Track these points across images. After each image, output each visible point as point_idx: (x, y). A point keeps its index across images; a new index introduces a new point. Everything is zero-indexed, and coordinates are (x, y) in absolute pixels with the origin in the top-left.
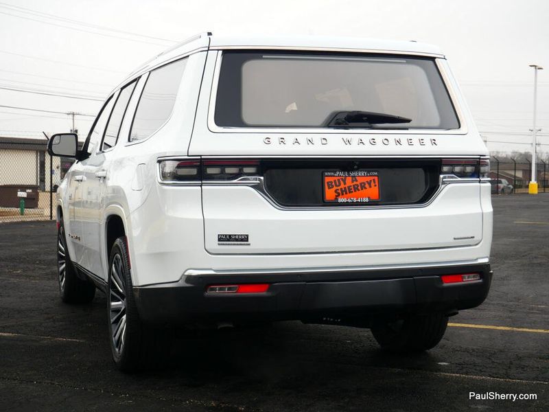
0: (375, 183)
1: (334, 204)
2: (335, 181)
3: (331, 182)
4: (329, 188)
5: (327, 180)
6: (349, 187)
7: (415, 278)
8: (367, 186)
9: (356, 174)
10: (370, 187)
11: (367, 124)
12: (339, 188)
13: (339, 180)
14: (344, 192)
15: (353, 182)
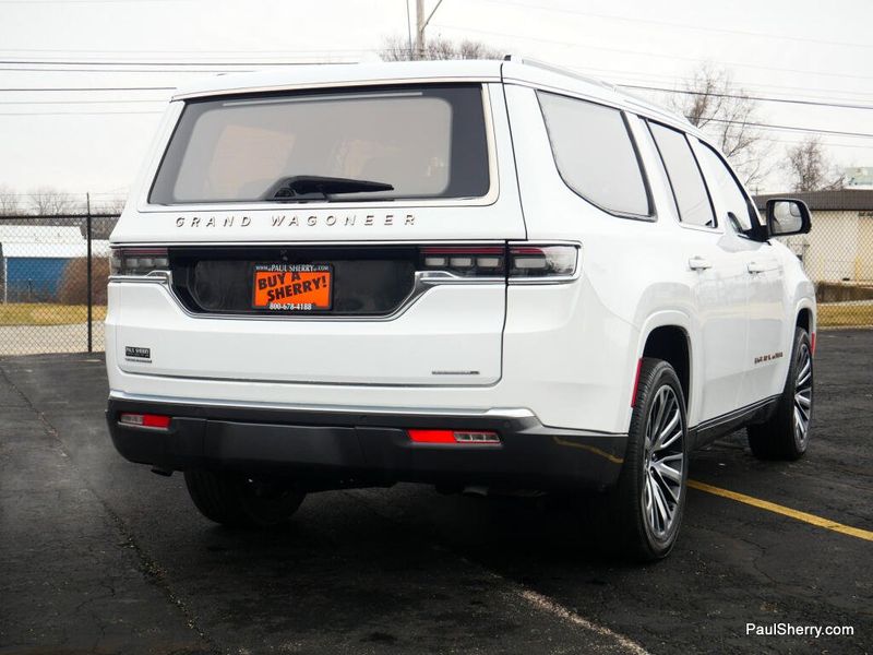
0: (324, 281)
1: (265, 312)
2: (269, 278)
3: (265, 280)
4: (261, 288)
5: (259, 276)
6: (287, 287)
7: (357, 428)
8: (313, 286)
9: (297, 268)
10: (317, 287)
11: (321, 195)
12: (273, 288)
13: (274, 277)
14: (280, 294)
15: (293, 280)
